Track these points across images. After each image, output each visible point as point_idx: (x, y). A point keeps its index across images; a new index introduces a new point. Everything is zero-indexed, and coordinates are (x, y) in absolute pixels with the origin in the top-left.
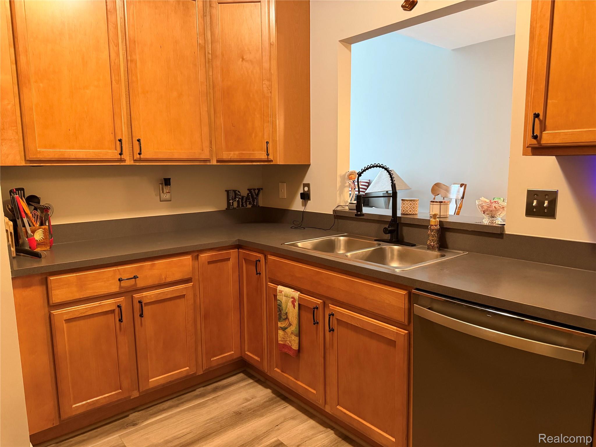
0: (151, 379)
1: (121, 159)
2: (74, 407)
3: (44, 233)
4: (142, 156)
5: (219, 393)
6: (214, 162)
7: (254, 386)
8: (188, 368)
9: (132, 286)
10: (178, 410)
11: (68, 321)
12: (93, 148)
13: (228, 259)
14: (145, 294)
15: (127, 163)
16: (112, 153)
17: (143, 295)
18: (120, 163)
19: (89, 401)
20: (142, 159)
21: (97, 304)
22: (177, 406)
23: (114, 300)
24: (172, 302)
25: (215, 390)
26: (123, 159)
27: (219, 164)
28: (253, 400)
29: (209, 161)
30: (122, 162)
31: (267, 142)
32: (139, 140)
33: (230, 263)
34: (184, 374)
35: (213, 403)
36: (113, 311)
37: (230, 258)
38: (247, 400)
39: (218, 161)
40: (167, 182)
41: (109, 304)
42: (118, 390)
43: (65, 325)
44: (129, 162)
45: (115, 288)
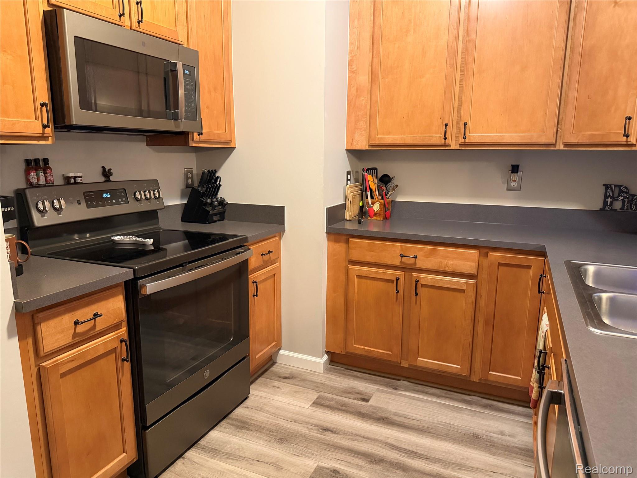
0: (420, 358)
1: (445, 143)
2: (354, 346)
3: (380, 206)
4: (467, 141)
6: (562, 147)
8: (459, 367)
9: (411, 264)
11: (359, 277)
12: (422, 134)
13: (529, 267)
14: (423, 275)
15: (453, 147)
16: (436, 137)
17: (421, 275)
18: (445, 147)
19: (366, 348)
20: (466, 143)
21: (380, 270)
23: (395, 272)
24: (451, 293)
25: (486, 406)
26: (447, 144)
27: (566, 149)
29: (554, 145)
30: (447, 147)
32: (465, 124)
33: (531, 272)
34: (454, 371)
36: (392, 281)
37: (531, 266)
39: (566, 145)
40: (515, 169)
41: (390, 273)
42: (389, 351)
43: (356, 280)
44: (454, 146)
45: (397, 262)
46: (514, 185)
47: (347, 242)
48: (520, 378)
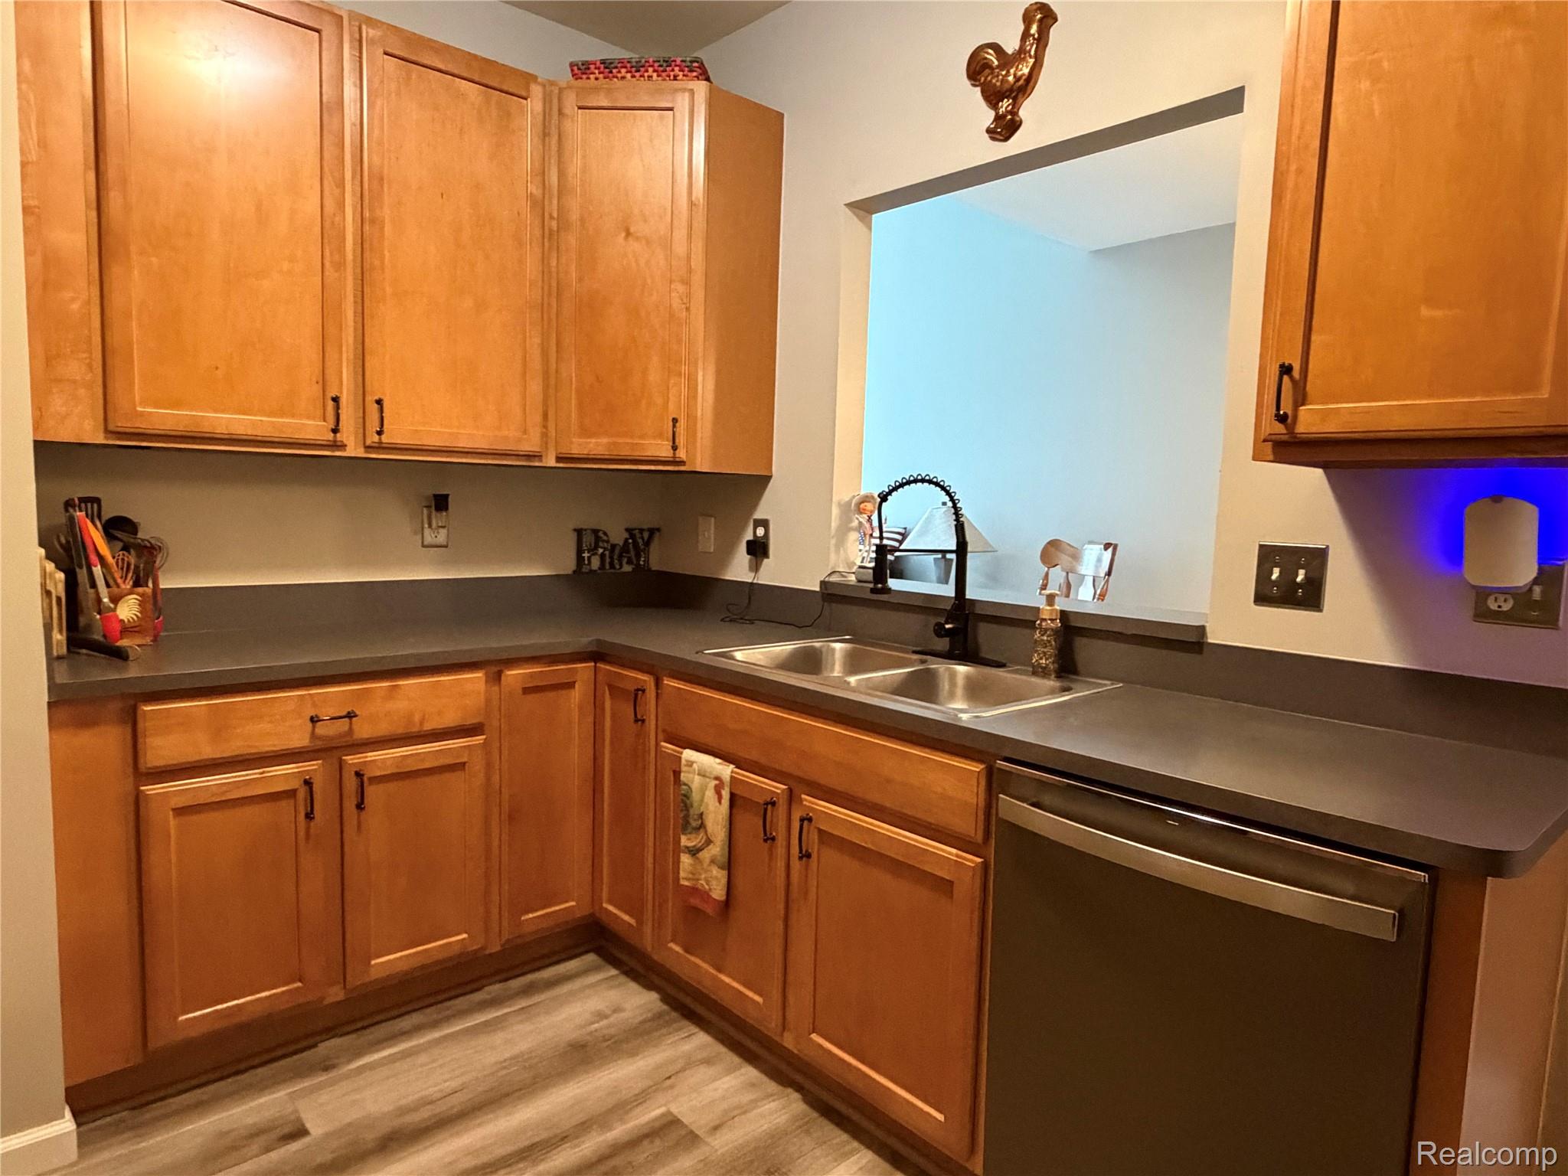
0: (374, 959)
1: (335, 441)
2: (182, 1021)
3: (142, 604)
4: (385, 438)
5: (536, 999)
6: (551, 462)
7: (620, 985)
8: (465, 936)
9: (341, 736)
10: (436, 1034)
11: (180, 811)
12: (271, 414)
13: (571, 685)
14: (371, 756)
15: (350, 452)
16: (314, 428)
17: (366, 757)
18: (333, 451)
19: (219, 1007)
20: (384, 445)
21: (253, 774)
22: (435, 1025)
23: (297, 768)
24: (436, 778)
25: (529, 990)
26: (339, 444)
27: (561, 465)
28: (615, 1015)
29: (539, 457)
30: (338, 450)
31: (673, 419)
32: (379, 402)
33: (576, 695)
34: (456, 950)
35: (521, 1022)
36: (291, 794)
37: (575, 682)
38: (601, 1016)
39: (559, 459)
40: (441, 503)
41: (284, 773)
42: (293, 981)
43: (173, 822)
44: (353, 450)
45: (299, 739)
46: (436, 537)
47: (131, 718)
48: (573, 903)
